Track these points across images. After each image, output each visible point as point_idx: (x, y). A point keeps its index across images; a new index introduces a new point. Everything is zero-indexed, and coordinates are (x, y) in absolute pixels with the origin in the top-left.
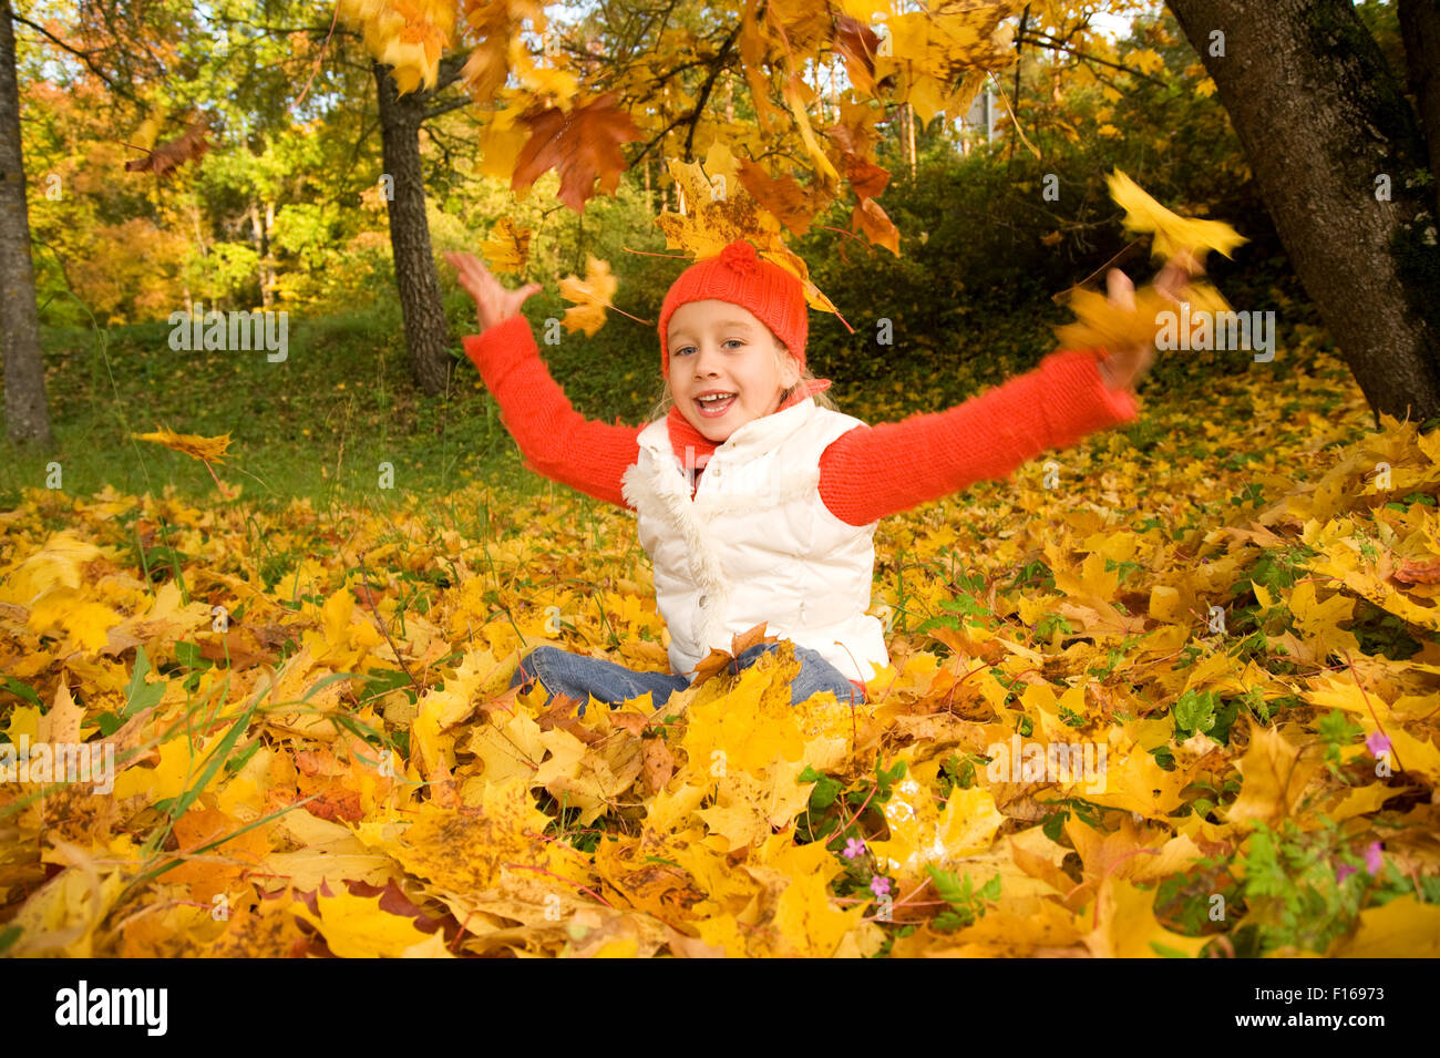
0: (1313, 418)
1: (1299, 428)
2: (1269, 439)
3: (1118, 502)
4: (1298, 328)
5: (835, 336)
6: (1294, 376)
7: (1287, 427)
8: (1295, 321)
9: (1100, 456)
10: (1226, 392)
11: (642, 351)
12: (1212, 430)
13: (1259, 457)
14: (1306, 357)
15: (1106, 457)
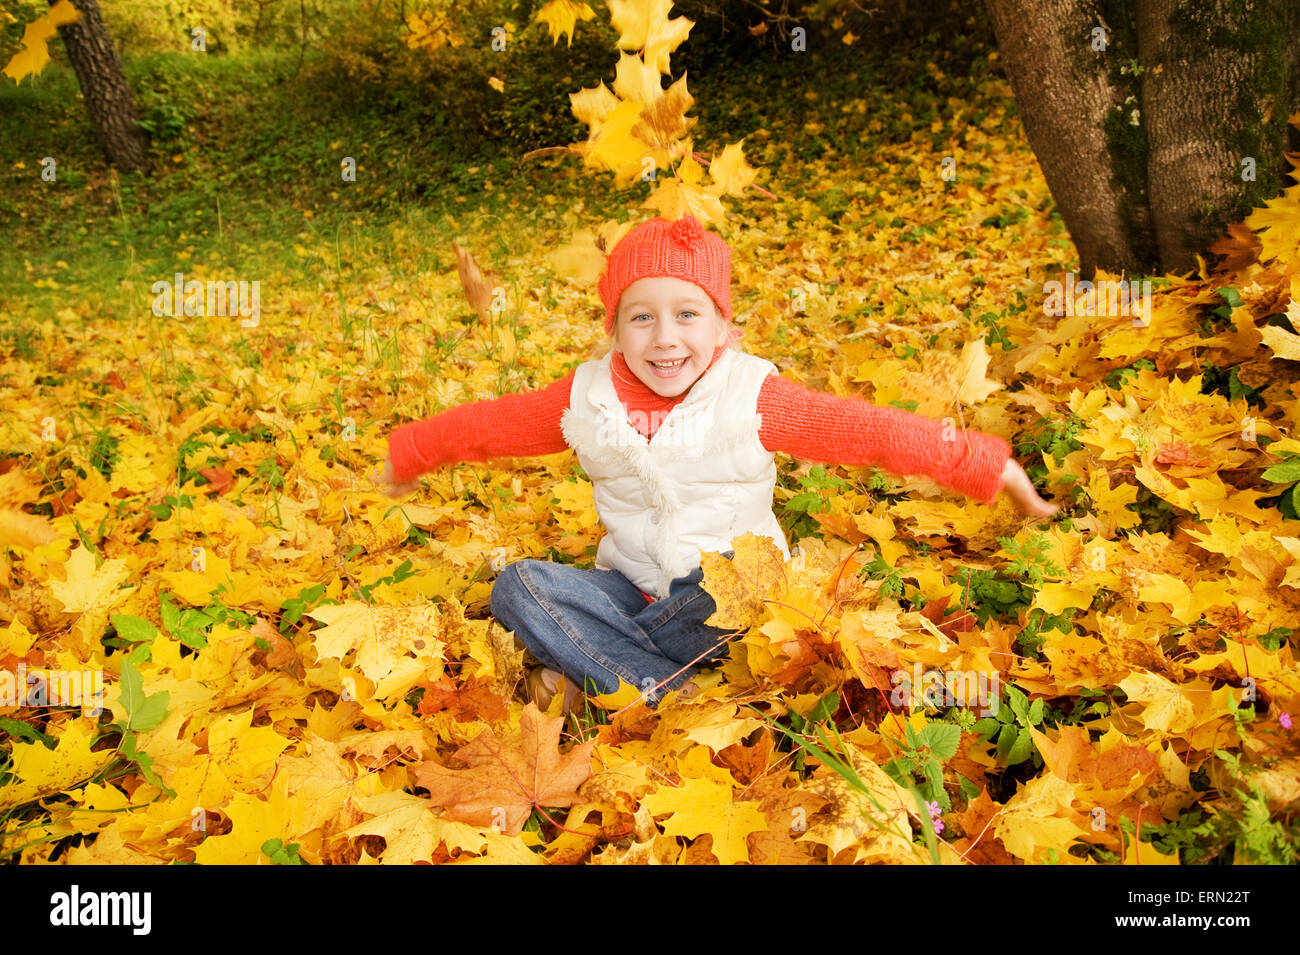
0: (971, 192)
1: (962, 201)
2: (936, 209)
3: (821, 273)
4: (952, 102)
5: (536, 101)
6: (949, 148)
7: (950, 200)
8: (948, 94)
9: (796, 224)
10: (893, 160)
11: (345, 118)
12: (888, 200)
13: (932, 230)
14: (959, 130)
15: (799, 224)
